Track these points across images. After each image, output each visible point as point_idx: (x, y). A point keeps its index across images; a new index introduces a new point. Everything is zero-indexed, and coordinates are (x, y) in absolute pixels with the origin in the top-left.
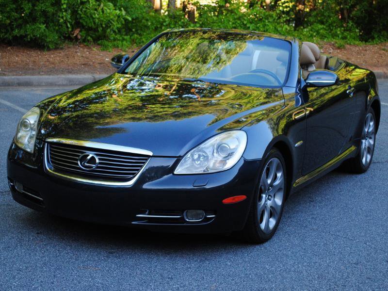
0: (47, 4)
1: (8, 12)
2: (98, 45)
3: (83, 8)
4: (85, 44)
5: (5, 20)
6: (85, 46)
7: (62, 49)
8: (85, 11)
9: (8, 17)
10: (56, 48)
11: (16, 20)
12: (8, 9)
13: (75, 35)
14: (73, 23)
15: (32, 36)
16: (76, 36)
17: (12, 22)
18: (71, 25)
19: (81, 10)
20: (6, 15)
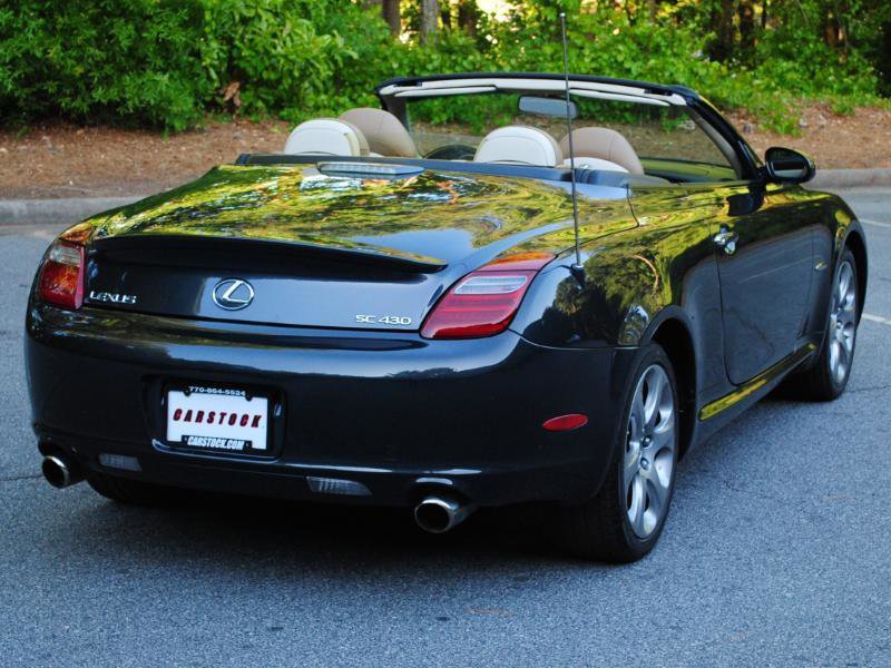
0: (170, 24)
1: (79, 47)
2: (282, 119)
3: (245, 32)
4: (253, 118)
5: (73, 66)
6: (253, 123)
7: (201, 131)
8: (251, 40)
9: (79, 60)
10: (189, 130)
11: (99, 65)
12: (79, 40)
13: (227, 98)
14: (223, 69)
15: (137, 102)
16: (231, 100)
17: (90, 71)
18: (218, 73)
19: (242, 38)
20: (74, 54)
